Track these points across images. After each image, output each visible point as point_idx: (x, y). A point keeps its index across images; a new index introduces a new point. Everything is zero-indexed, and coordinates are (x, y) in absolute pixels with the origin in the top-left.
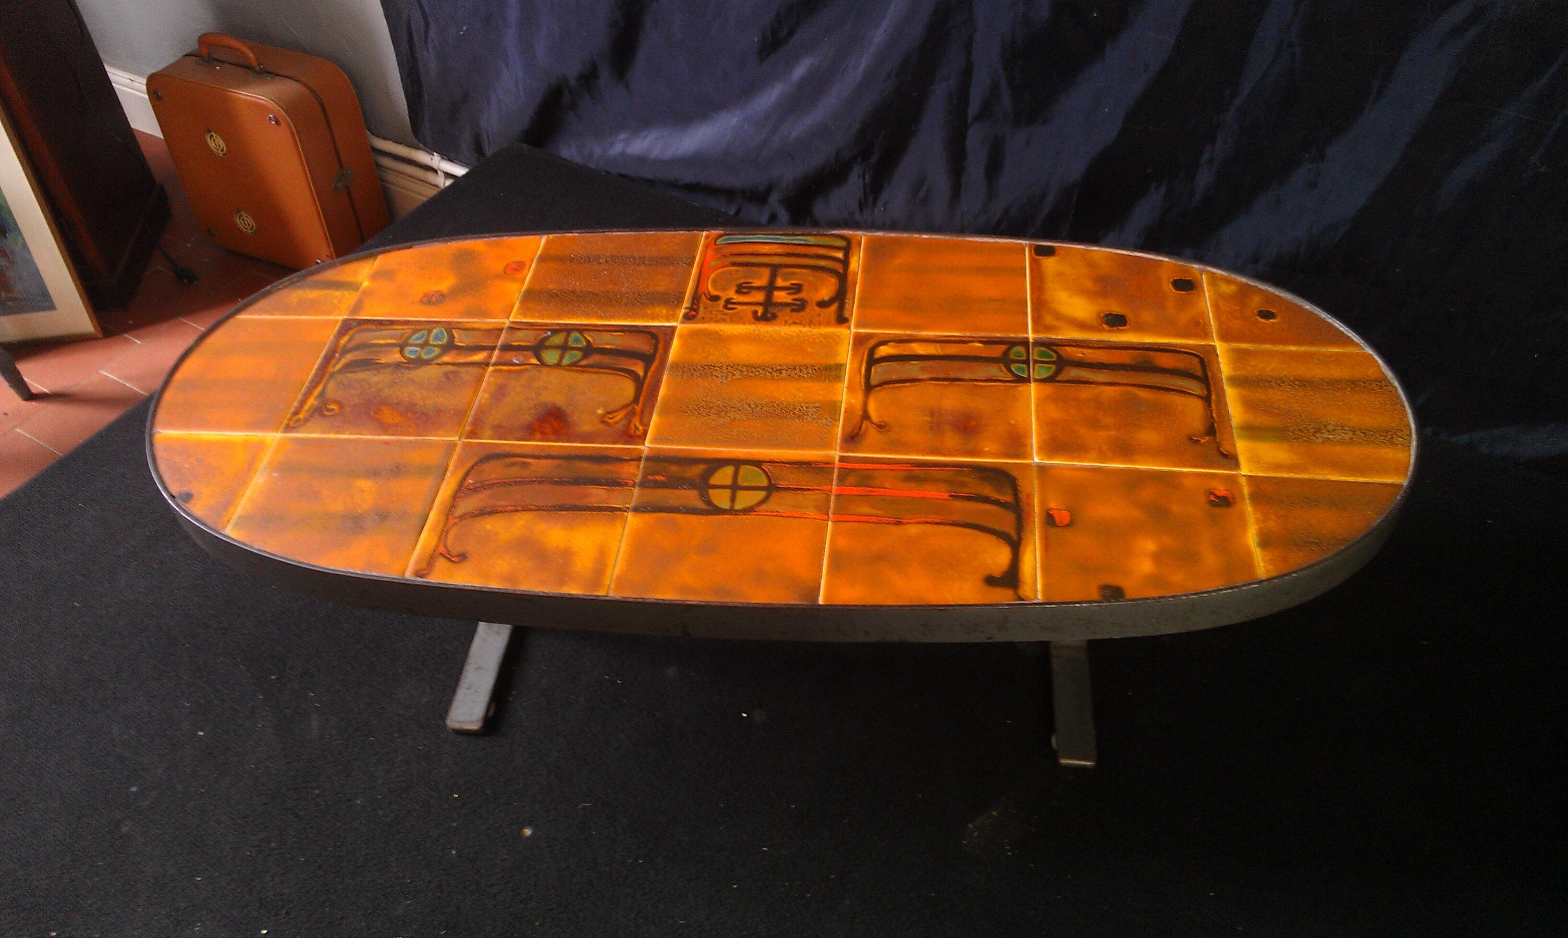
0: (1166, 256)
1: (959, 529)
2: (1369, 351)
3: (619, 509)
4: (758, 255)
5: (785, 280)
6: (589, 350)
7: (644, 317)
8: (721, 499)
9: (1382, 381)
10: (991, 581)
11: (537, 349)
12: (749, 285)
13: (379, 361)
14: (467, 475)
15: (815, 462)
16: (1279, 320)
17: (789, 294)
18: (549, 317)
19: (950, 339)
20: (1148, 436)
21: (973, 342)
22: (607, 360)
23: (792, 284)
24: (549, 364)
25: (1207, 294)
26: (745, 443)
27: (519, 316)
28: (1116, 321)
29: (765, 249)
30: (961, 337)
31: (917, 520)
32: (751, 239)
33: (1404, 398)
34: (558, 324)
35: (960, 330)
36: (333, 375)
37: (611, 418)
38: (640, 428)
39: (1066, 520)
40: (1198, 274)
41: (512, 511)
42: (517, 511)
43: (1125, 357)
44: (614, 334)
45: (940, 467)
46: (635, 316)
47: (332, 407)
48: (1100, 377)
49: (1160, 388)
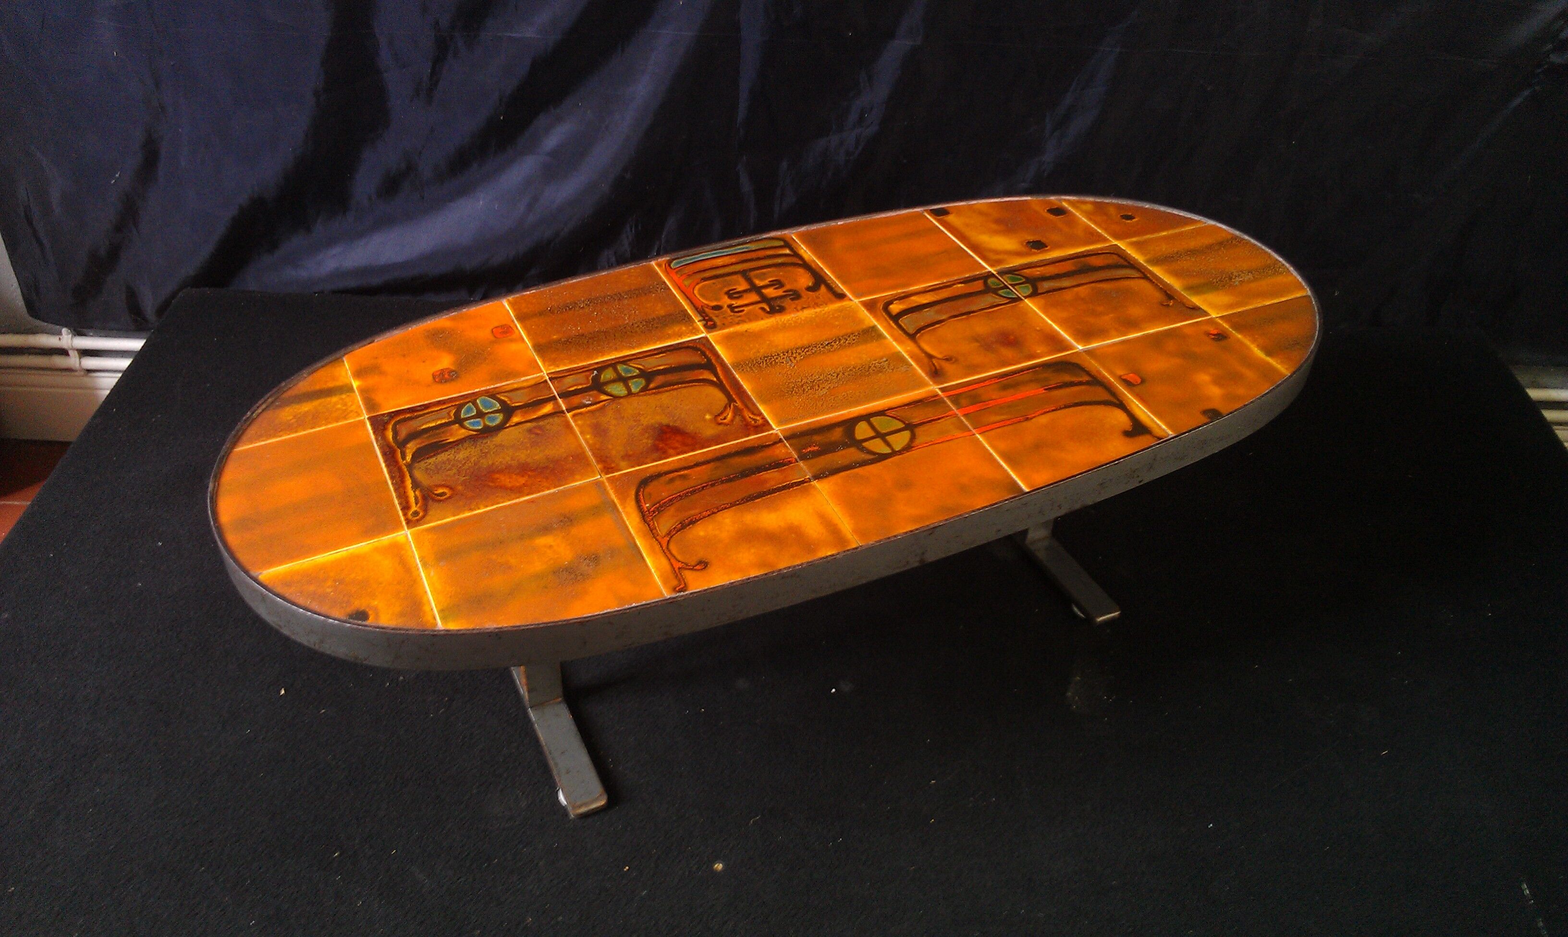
0: (1027, 196)
1: (1071, 409)
2: (1212, 222)
3: (803, 482)
4: (718, 267)
5: (762, 280)
6: (647, 375)
7: (669, 337)
8: (878, 446)
9: (1235, 238)
10: (1127, 434)
11: (598, 386)
12: (735, 291)
13: (448, 441)
14: (638, 501)
15: (926, 399)
16: (1139, 218)
17: (776, 289)
18: (582, 361)
19: (934, 287)
20: (1136, 311)
21: (954, 284)
22: (670, 378)
23: (770, 281)
24: (622, 395)
25: (1078, 214)
26: (858, 402)
27: (552, 367)
28: (1038, 245)
29: (719, 262)
30: (939, 284)
31: (1038, 413)
32: (698, 258)
33: (1259, 244)
34: (597, 363)
35: (936, 279)
36: (410, 466)
37: (725, 419)
38: (758, 418)
39: (1139, 381)
40: (1057, 202)
41: (709, 515)
42: (714, 513)
43: (1069, 266)
44: (657, 356)
45: (1019, 373)
46: (660, 339)
47: (440, 491)
48: (1065, 283)
49: (1112, 280)
